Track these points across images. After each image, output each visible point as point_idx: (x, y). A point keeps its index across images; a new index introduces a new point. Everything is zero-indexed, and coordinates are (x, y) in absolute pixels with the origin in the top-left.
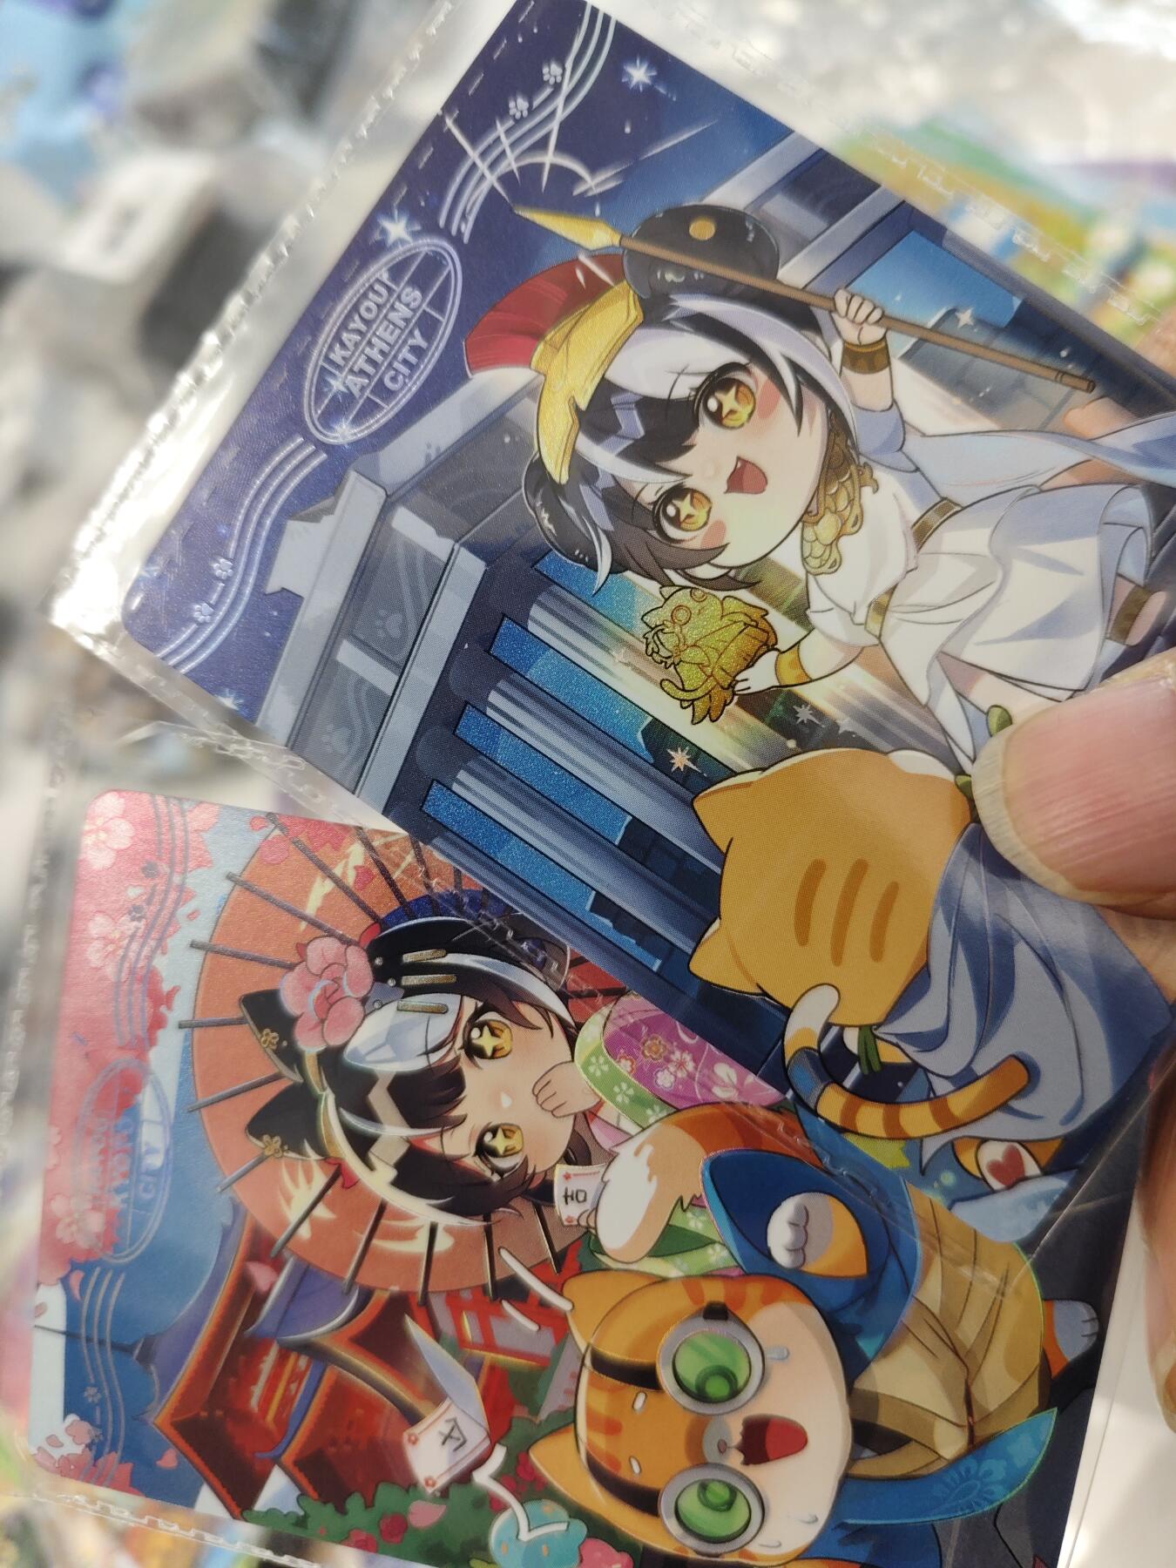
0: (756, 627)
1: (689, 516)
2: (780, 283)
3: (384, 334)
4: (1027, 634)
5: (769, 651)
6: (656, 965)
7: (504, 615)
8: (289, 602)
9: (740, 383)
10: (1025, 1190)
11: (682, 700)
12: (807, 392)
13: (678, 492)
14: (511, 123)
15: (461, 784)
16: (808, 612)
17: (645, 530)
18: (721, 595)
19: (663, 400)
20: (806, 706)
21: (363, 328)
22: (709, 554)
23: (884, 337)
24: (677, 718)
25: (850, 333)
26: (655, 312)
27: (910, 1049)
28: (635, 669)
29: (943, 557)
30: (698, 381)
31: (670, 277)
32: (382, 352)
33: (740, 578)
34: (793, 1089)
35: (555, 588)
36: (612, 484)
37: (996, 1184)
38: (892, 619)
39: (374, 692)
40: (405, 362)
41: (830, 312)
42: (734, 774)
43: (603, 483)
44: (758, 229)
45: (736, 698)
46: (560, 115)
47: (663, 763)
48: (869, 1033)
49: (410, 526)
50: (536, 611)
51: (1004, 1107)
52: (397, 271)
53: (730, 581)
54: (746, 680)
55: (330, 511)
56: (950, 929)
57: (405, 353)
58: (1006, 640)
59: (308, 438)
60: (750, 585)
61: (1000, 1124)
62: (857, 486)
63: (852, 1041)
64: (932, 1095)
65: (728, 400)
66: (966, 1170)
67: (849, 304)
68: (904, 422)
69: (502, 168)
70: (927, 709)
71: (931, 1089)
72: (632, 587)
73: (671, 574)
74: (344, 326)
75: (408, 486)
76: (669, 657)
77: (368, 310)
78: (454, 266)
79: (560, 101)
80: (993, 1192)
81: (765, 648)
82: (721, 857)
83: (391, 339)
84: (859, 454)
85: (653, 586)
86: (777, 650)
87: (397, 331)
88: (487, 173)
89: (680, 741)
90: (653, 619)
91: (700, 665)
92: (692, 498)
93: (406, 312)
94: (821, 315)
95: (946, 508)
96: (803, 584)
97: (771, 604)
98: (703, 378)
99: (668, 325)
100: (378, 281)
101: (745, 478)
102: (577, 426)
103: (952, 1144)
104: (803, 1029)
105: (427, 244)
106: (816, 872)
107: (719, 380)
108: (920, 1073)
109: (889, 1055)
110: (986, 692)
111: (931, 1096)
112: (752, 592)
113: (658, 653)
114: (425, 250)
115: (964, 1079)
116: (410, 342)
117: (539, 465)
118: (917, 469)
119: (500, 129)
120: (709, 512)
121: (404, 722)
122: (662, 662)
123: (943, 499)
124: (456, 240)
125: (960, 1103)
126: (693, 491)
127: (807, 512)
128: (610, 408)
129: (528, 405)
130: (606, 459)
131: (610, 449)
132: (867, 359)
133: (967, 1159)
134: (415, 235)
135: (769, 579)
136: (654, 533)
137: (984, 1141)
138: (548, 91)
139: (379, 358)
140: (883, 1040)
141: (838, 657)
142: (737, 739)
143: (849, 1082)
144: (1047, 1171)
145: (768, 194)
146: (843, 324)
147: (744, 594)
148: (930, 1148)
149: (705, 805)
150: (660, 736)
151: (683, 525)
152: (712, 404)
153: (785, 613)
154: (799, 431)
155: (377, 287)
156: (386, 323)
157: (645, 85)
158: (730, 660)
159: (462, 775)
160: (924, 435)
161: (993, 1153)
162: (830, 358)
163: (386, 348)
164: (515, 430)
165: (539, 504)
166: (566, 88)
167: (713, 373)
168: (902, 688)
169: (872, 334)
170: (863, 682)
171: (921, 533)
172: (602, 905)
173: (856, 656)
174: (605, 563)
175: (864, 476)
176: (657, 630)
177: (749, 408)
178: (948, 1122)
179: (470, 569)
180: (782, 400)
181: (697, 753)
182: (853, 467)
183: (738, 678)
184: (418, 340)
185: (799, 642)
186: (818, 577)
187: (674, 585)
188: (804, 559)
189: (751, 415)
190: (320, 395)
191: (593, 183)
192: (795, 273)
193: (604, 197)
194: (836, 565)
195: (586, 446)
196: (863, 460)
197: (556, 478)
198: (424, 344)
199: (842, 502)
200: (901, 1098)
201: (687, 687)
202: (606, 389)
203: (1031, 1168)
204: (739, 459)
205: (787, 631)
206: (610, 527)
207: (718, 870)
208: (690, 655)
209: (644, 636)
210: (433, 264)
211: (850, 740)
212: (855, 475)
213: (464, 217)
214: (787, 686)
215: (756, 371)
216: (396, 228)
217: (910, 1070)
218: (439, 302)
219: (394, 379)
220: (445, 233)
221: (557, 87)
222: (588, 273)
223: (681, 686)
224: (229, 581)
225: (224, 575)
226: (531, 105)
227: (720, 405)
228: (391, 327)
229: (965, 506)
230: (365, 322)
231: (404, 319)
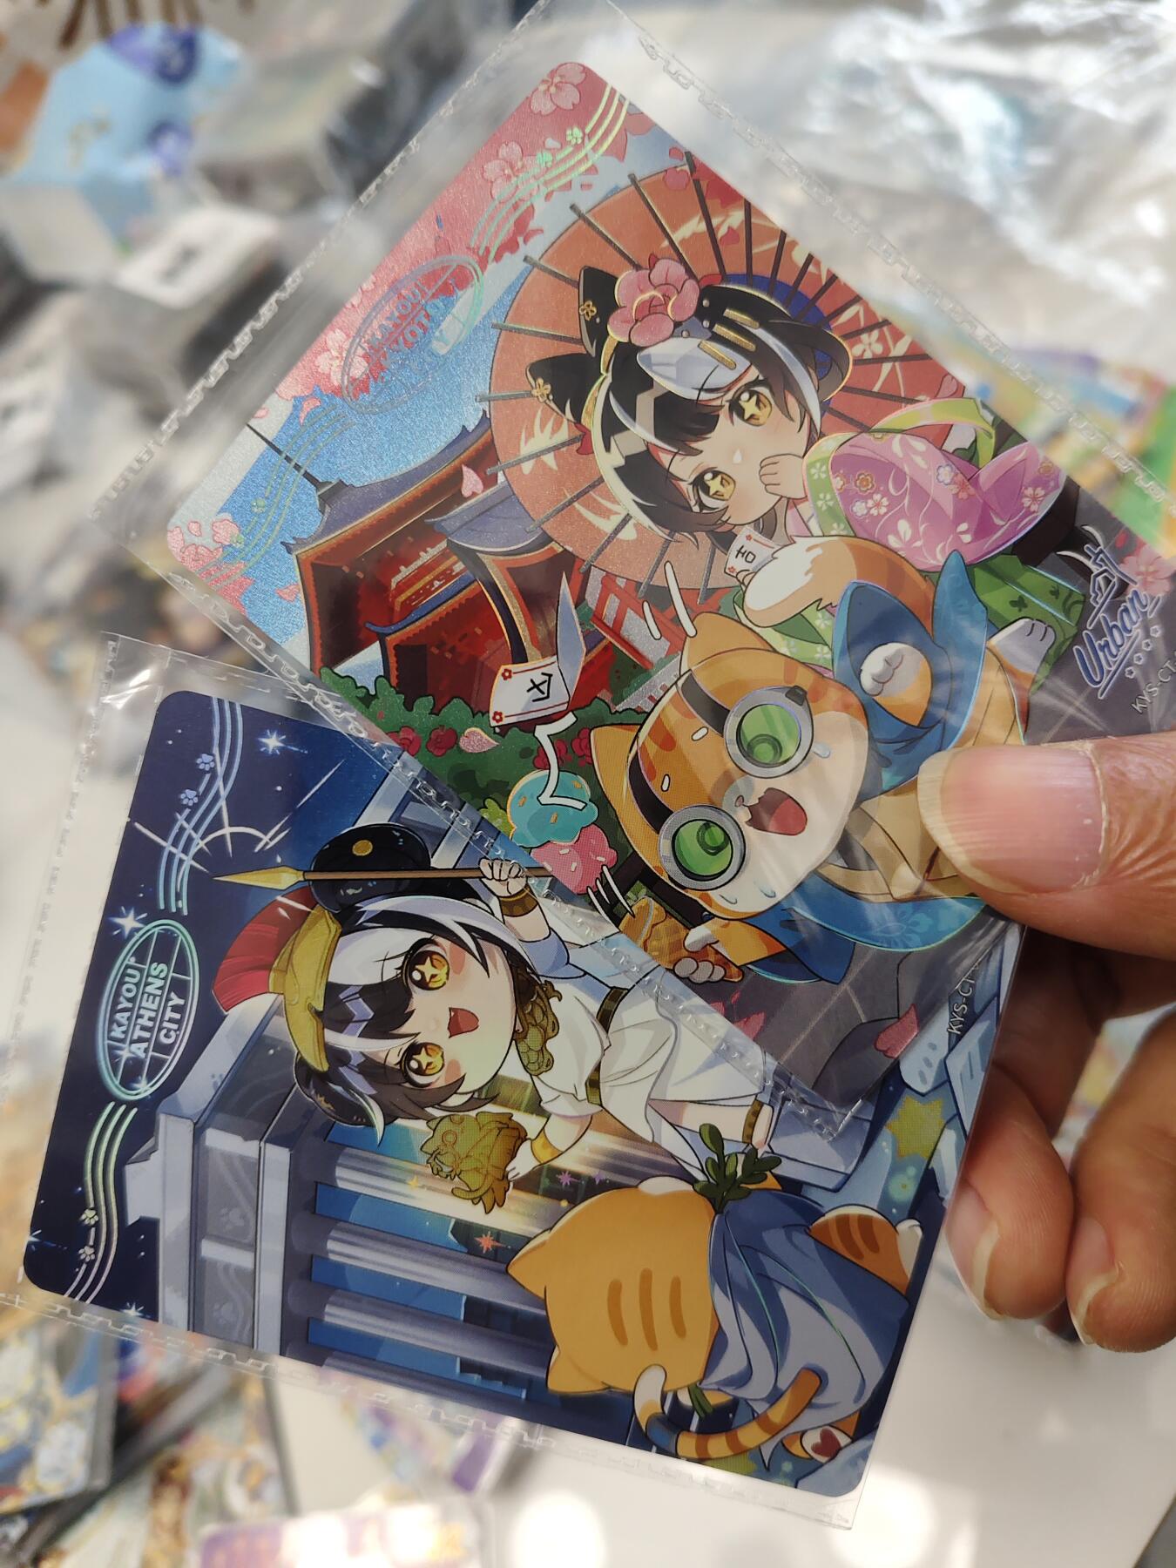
0: (508, 1128)
1: (429, 1064)
2: (435, 869)
3: (149, 1006)
4: (709, 1065)
5: (523, 1142)
6: (524, 1396)
7: (317, 1183)
8: (149, 1227)
9: (432, 953)
10: (842, 1457)
11: (472, 1200)
12: (484, 944)
13: (414, 1050)
14: (187, 811)
15: (330, 1315)
16: (542, 1104)
17: (399, 1085)
18: (473, 1113)
19: (380, 983)
20: (565, 1173)
21: (130, 1005)
22: (454, 1087)
23: (527, 885)
24: (473, 1213)
25: (501, 890)
26: (349, 922)
27: (729, 1390)
28: (429, 1188)
29: (626, 1031)
30: (399, 962)
31: (350, 892)
32: (150, 1019)
33: (483, 1097)
34: (656, 1445)
35: (348, 1150)
36: (363, 1059)
37: (822, 1459)
38: (604, 1088)
39: (239, 1271)
40: (171, 1020)
41: (480, 878)
42: (529, 1240)
43: (356, 1061)
44: (403, 835)
45: (511, 1184)
46: (224, 794)
47: (473, 1250)
48: (696, 1391)
49: (220, 1141)
50: (339, 1172)
51: (809, 1405)
52: (140, 954)
53: (477, 1099)
54: (514, 1169)
55: (153, 1150)
56: (727, 1296)
57: (169, 1014)
58: (697, 1073)
59: (119, 1103)
60: (492, 1099)
61: (809, 1419)
62: (545, 1000)
63: (685, 1399)
64: (756, 1415)
65: (427, 968)
66: (798, 1456)
67: (492, 868)
68: (563, 942)
69: (193, 850)
70: (655, 1146)
71: (753, 1411)
72: (406, 1129)
73: (430, 1110)
74: (114, 1011)
75: (207, 1113)
76: (452, 1171)
77: (129, 990)
78: (184, 936)
79: (219, 783)
80: (822, 1465)
81: (520, 1141)
82: (543, 1304)
83: (155, 1007)
84: (538, 976)
85: (420, 1125)
86: (529, 1139)
87: (158, 999)
88: (183, 856)
89: (481, 1230)
90: (430, 1148)
91: (477, 1169)
92: (426, 1050)
93: (160, 983)
94: (474, 884)
95: (616, 996)
96: (531, 1085)
97: (512, 1108)
98: (403, 957)
99: (362, 928)
100: (128, 967)
101: (460, 1023)
102: (321, 1026)
103: (781, 1441)
104: (647, 1402)
105: (155, 928)
106: (615, 1290)
107: (415, 956)
108: (742, 1406)
109: (715, 1399)
110: (694, 1118)
111: (754, 1416)
112: (495, 1103)
113: (442, 1170)
114: (157, 930)
115: (775, 1397)
116: (171, 1003)
117: (302, 1064)
118: (586, 973)
119: (181, 819)
120: (442, 1056)
121: (271, 1285)
122: (447, 1176)
123: (612, 988)
124: (177, 916)
125: (777, 1414)
126: (425, 1045)
127: (515, 1031)
128: (341, 1003)
129: (278, 1023)
130: (351, 1042)
131: (354, 1034)
132: (518, 905)
133: (796, 1449)
134: (146, 922)
135: (505, 1091)
136: (407, 1085)
137: (803, 1433)
138: (207, 777)
139: (150, 1024)
140: (707, 1390)
141: (575, 1130)
142: (524, 1214)
143: (694, 1426)
144: (854, 1440)
145: (402, 807)
146: (492, 885)
147: (490, 1108)
148: (766, 1454)
149: (517, 1269)
150: (465, 1232)
151: (428, 1072)
152: (416, 976)
153: (526, 1111)
154: (488, 974)
155: (130, 971)
156: (146, 995)
157: (281, 749)
158: (496, 1158)
159: (328, 1309)
160: (582, 947)
161: (813, 1439)
162: (493, 914)
163: (153, 1014)
164: (274, 1043)
165: (313, 1092)
166: (220, 770)
167: (408, 952)
168: (630, 1136)
169: (516, 886)
170: (600, 1142)
171: (605, 1018)
172: (467, 1366)
173: (589, 1124)
174: (378, 1119)
175: (550, 992)
176: (435, 1155)
177: (445, 970)
178: (773, 1430)
179: (278, 1158)
180: (468, 955)
181: (498, 1235)
182: (537, 987)
183: (508, 1169)
184: (176, 1001)
185: (544, 1128)
186: (540, 1076)
187: (436, 1118)
188: (525, 1067)
189: (448, 974)
190: (115, 1067)
191: (267, 840)
192: (444, 859)
193: (277, 849)
194: (550, 1064)
195: (332, 1037)
196: (543, 980)
197: (320, 1069)
198: (181, 1002)
199: (538, 1014)
200: (736, 1423)
201: (473, 1189)
202: (332, 990)
203: (843, 1440)
204: (450, 1009)
205: (531, 1123)
206: (374, 1092)
207: (544, 1313)
208: (465, 1165)
209: (427, 1163)
210: (167, 940)
211: (605, 1186)
212: (540, 991)
213: (178, 897)
214: (545, 1163)
215: (439, 940)
216: (128, 922)
217: (734, 1404)
218: (182, 967)
219: (167, 1036)
220: (166, 914)
221: (213, 771)
222: (286, 907)
223: (468, 1189)
224: (97, 1225)
225: (93, 1222)
226: (198, 793)
227: (422, 974)
228: (151, 997)
229: (629, 988)
230: (129, 1000)
231: (158, 988)
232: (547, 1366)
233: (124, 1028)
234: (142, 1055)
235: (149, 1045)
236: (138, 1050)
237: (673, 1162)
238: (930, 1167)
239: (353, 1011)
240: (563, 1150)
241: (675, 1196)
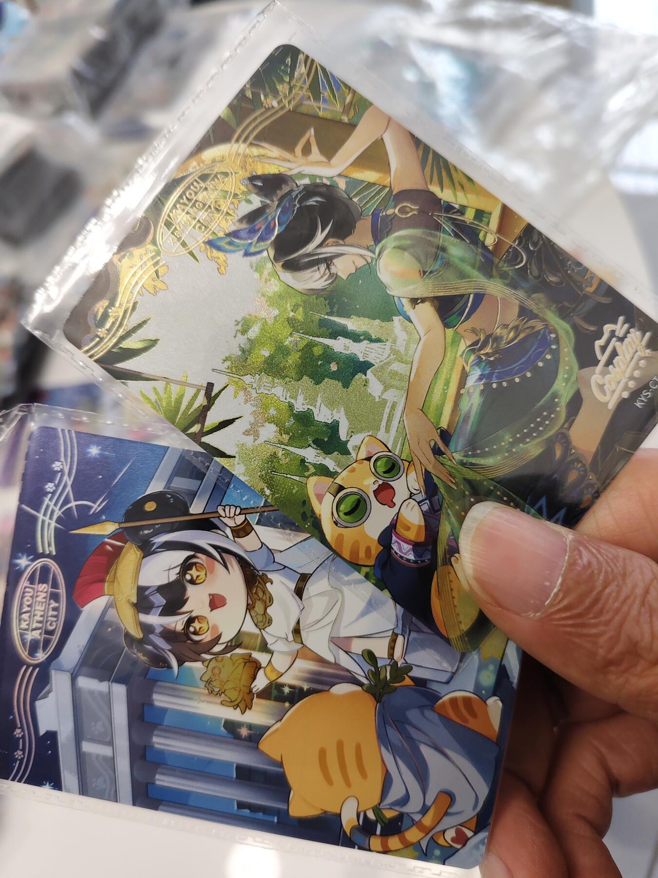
0: (250, 662)
1: (200, 628)
2: (192, 515)
3: (39, 609)
4: (364, 614)
5: (259, 669)
6: (276, 820)
7: (143, 704)
8: (52, 736)
9: (195, 564)
10: (470, 844)
11: (233, 706)
12: (224, 555)
13: (191, 621)
14: (50, 495)
15: (159, 780)
16: (268, 646)
17: (185, 642)
18: (229, 655)
19: (168, 584)
20: (286, 686)
21: (29, 609)
22: (216, 640)
23: (246, 519)
24: (234, 715)
25: (231, 523)
26: (147, 549)
27: (397, 808)
28: (208, 702)
29: (313, 598)
30: (178, 570)
31: (146, 532)
32: (41, 616)
33: (233, 644)
34: (357, 845)
35: (159, 683)
36: (162, 629)
37: (458, 846)
38: (303, 634)
39: (105, 758)
40: (52, 616)
41: (219, 517)
42: (268, 728)
43: (158, 630)
44: (173, 496)
45: (255, 695)
46: (70, 483)
47: (237, 737)
48: (377, 810)
49: (86, 683)
50: (155, 697)
51: (446, 814)
52: (31, 580)
53: (232, 646)
54: (256, 686)
55: (49, 691)
56: (389, 751)
57: (51, 613)
58: (356, 620)
59: (28, 666)
60: (239, 646)
61: (447, 822)
62: (263, 584)
63: (371, 815)
64: (415, 822)
65: (194, 572)
66: (443, 846)
67: (224, 511)
68: (270, 550)
69: (55, 517)
70: (336, 665)
71: (413, 820)
72: (190, 669)
73: (204, 656)
74: (21, 614)
75: (77, 668)
76: (219, 691)
77: (28, 601)
78: (54, 567)
79: (66, 478)
80: (458, 850)
81: (257, 669)
82: (281, 765)
83: (43, 608)
84: (258, 571)
85: (198, 665)
86: (263, 667)
87: (44, 604)
88: (50, 521)
89: (240, 725)
90: (206, 678)
91: (234, 689)
92: (198, 620)
93: (44, 595)
94: (216, 521)
95: (304, 578)
96: (260, 637)
97: (251, 650)
98: (180, 567)
99: (154, 552)
100: (26, 587)
101: (216, 602)
102: (136, 611)
103: (432, 837)
104: (349, 819)
105: (39, 563)
106: (322, 753)
107: (186, 566)
108: (405, 816)
109: (389, 814)
110: (358, 647)
111: (414, 823)
112: (241, 648)
113: (214, 690)
114: (39, 565)
115: (424, 810)
116: (51, 606)
117: (127, 635)
118: (285, 567)
119: (47, 500)
120: (208, 623)
121: (123, 765)
122: (217, 694)
123: (301, 574)
124: (49, 556)
125: (428, 820)
126: (197, 617)
127: (248, 605)
128: (147, 597)
129: (112, 612)
130: (154, 619)
131: (155, 614)
132: (243, 531)
133: (441, 841)
134: (33, 560)
135: (246, 640)
136: (189, 641)
137: (444, 831)
138: (59, 474)
139: (41, 619)
140: (383, 809)
141: (289, 660)
142: (264, 713)
143: (378, 832)
144: (476, 833)
145: (170, 481)
146: (226, 520)
147: (238, 651)
148: (424, 845)
149: (264, 745)
150: (231, 727)
151: (200, 633)
152: (188, 577)
153: (259, 651)
154: (229, 573)
155: (27, 590)
156: (37, 603)
157: (99, 455)
158: (244, 680)
159: (157, 777)
160: (281, 552)
161: (450, 834)
162: (228, 537)
163: (42, 613)
164: (110, 624)
165: (136, 650)
166: (66, 470)
167: (182, 563)
168: (321, 660)
169: (240, 519)
170: (304, 665)
171: (299, 592)
172: (241, 805)
173: (296, 656)
174: (174, 663)
175: (265, 580)
176: (209, 682)
177: (204, 572)
178: (426, 831)
179: (119, 691)
180: (216, 562)
181: (250, 727)
182: (258, 577)
183: (252, 686)
184: (54, 604)
185: (270, 660)
186: (265, 629)
187: (207, 660)
188: (256, 625)
189: (206, 574)
190: (24, 644)
191: (96, 507)
192: (197, 508)
193: (102, 512)
194: (270, 622)
195: (144, 618)
196: (261, 573)
197: (138, 637)
198: (57, 605)
199: (261, 594)
200: (403, 829)
201: (233, 700)
202: (141, 590)
203: (469, 834)
204: (210, 595)
205: (262, 658)
206: (170, 647)
207: (282, 770)
208: (228, 686)
209: (205, 687)
210: (45, 570)
211: (310, 692)
212: (260, 580)
213: (49, 545)
214: (273, 681)
215: (199, 555)
216: (23, 562)
217: (401, 816)
218: (55, 585)
219: (51, 625)
220: (43, 555)
221: (62, 471)
222: (111, 545)
223: (230, 700)
224: (23, 737)
225: (20, 736)
226: (55, 484)
227: (191, 576)
228: (40, 604)
229: (311, 573)
230: (29, 606)
231: (44, 598)
232: (287, 801)
233: (27, 622)
234: (39, 637)
235: (42, 631)
236: (36, 635)
237: (349, 674)
238: (502, 664)
239: (154, 601)
240: (283, 672)
241: (352, 694)
